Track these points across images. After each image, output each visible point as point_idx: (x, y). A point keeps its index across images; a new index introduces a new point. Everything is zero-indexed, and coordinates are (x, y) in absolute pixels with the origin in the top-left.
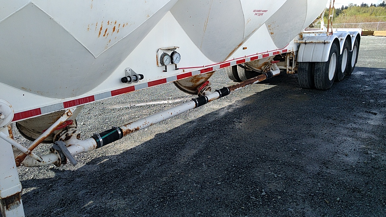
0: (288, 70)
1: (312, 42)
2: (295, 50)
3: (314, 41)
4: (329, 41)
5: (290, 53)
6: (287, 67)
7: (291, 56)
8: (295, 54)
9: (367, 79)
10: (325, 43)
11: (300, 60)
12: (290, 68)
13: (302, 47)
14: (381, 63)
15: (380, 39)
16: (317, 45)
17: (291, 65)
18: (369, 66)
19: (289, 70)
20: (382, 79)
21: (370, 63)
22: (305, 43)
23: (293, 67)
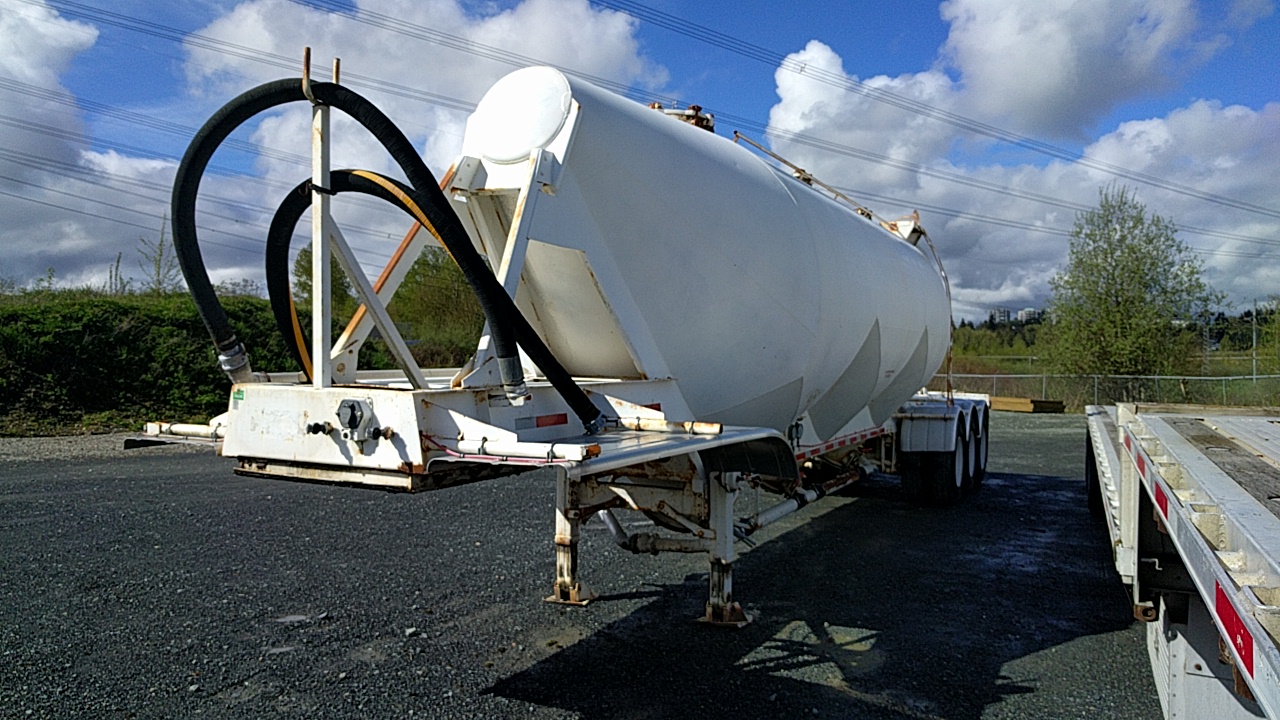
0: (883, 467)
1: (923, 418)
2: (894, 431)
3: (927, 415)
4: (952, 416)
5: (887, 436)
6: (883, 460)
7: (889, 440)
8: (894, 438)
9: (1014, 491)
10: (945, 419)
11: (906, 448)
12: (888, 463)
13: (906, 426)
14: (1028, 466)
15: (1008, 418)
16: (932, 422)
17: (888, 457)
18: (1007, 471)
19: (887, 466)
20: (1038, 491)
21: (1006, 465)
22: (912, 419)
23: (894, 462)
